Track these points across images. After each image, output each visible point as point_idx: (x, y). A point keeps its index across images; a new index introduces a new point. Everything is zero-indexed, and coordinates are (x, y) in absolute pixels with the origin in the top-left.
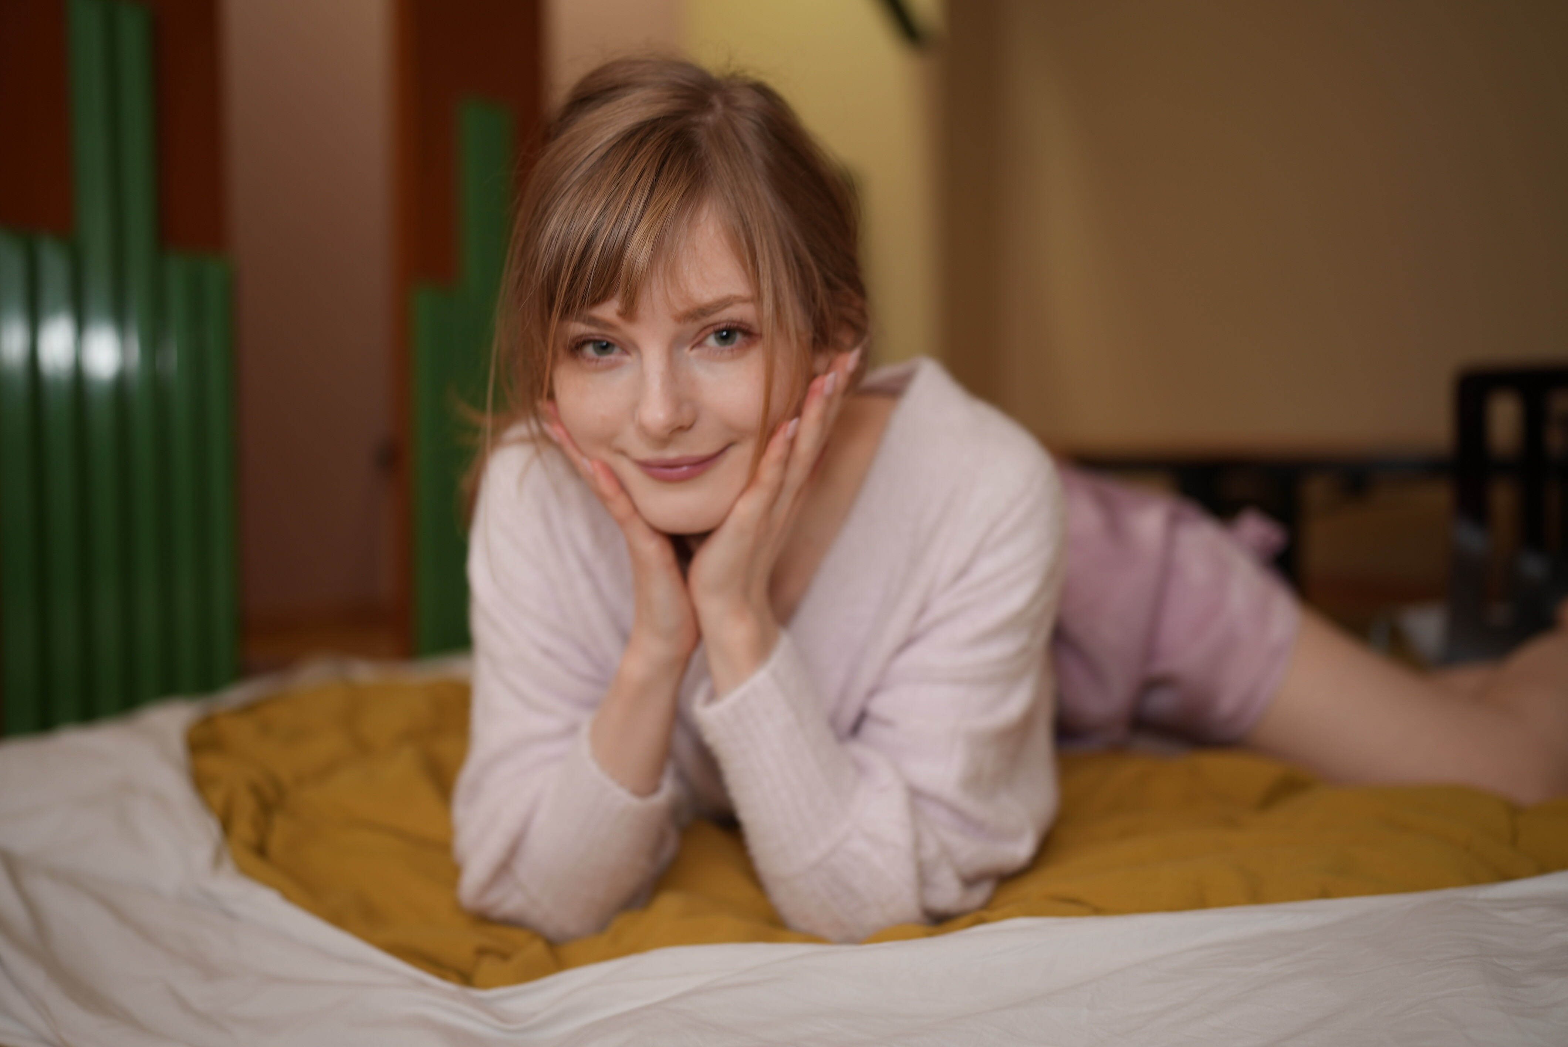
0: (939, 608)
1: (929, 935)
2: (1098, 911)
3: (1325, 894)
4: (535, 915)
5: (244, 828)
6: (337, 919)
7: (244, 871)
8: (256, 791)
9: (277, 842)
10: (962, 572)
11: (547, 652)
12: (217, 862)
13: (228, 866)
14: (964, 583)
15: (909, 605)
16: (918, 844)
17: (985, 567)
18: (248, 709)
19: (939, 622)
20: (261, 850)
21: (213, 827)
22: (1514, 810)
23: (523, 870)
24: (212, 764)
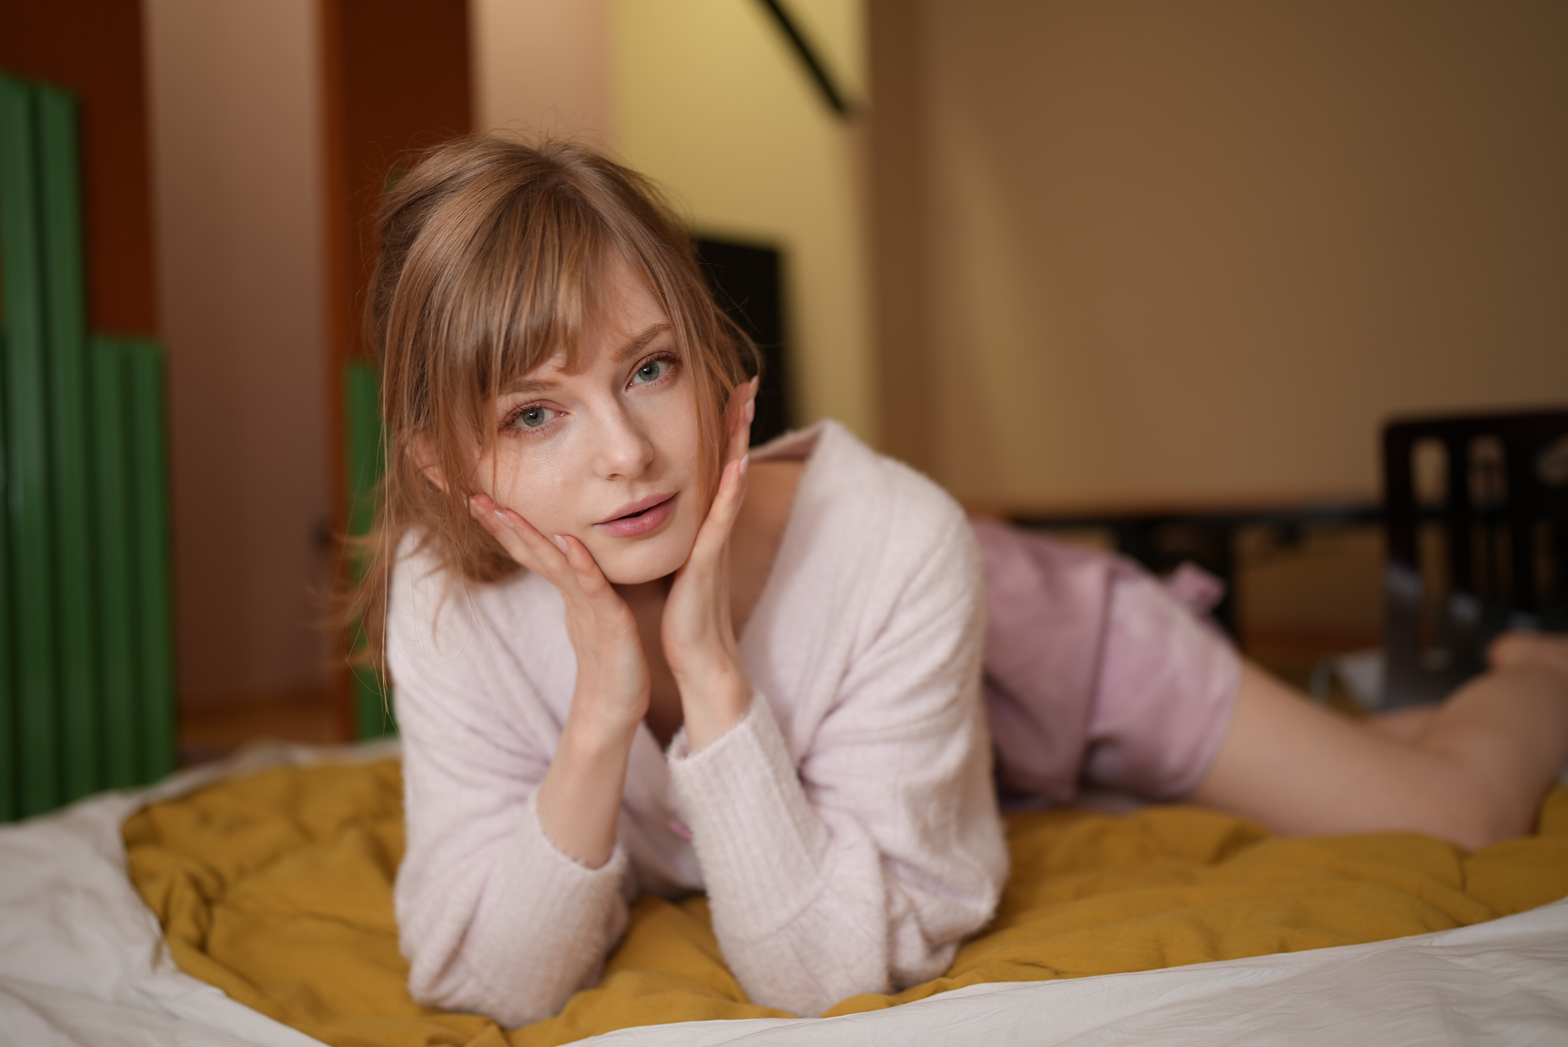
0: (863, 667)
1: (891, 1005)
2: (1058, 974)
3: (1283, 948)
4: (490, 1002)
5: (183, 924)
6: (283, 1016)
7: (184, 969)
8: (196, 883)
9: (217, 938)
10: (882, 630)
11: (473, 730)
12: (156, 959)
13: (169, 963)
14: (885, 640)
15: (834, 666)
16: (889, 902)
17: (904, 622)
18: (185, 798)
19: (863, 682)
20: (202, 946)
21: (154, 924)
22: (1462, 854)
23: (473, 955)
24: (149, 857)
